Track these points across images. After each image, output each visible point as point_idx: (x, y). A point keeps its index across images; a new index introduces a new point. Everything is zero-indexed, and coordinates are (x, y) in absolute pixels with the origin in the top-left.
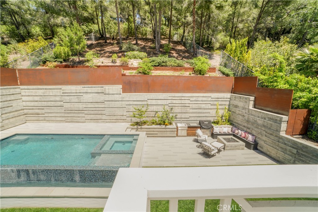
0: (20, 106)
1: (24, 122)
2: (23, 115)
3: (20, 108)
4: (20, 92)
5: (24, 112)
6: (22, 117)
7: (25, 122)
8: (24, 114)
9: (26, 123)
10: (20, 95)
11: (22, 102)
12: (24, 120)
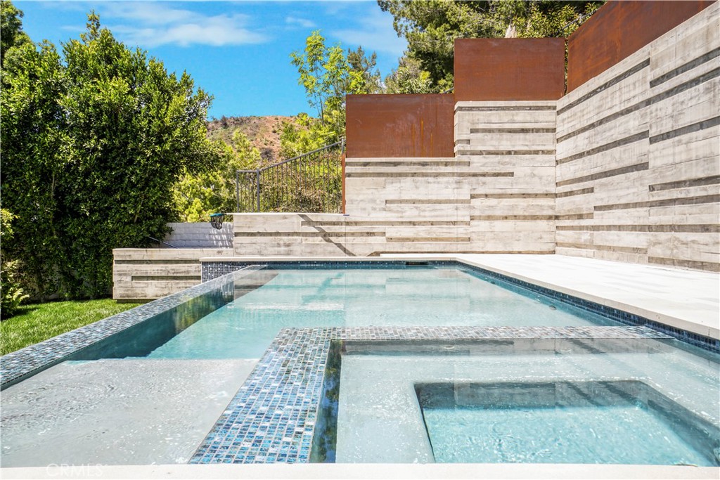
0: (541, 178)
1: (545, 248)
2: (550, 218)
3: (540, 189)
4: (551, 126)
5: (552, 208)
6: (543, 224)
7: (551, 247)
8: (551, 213)
9: (554, 252)
10: (551, 135)
11: (554, 164)
12: (547, 237)
